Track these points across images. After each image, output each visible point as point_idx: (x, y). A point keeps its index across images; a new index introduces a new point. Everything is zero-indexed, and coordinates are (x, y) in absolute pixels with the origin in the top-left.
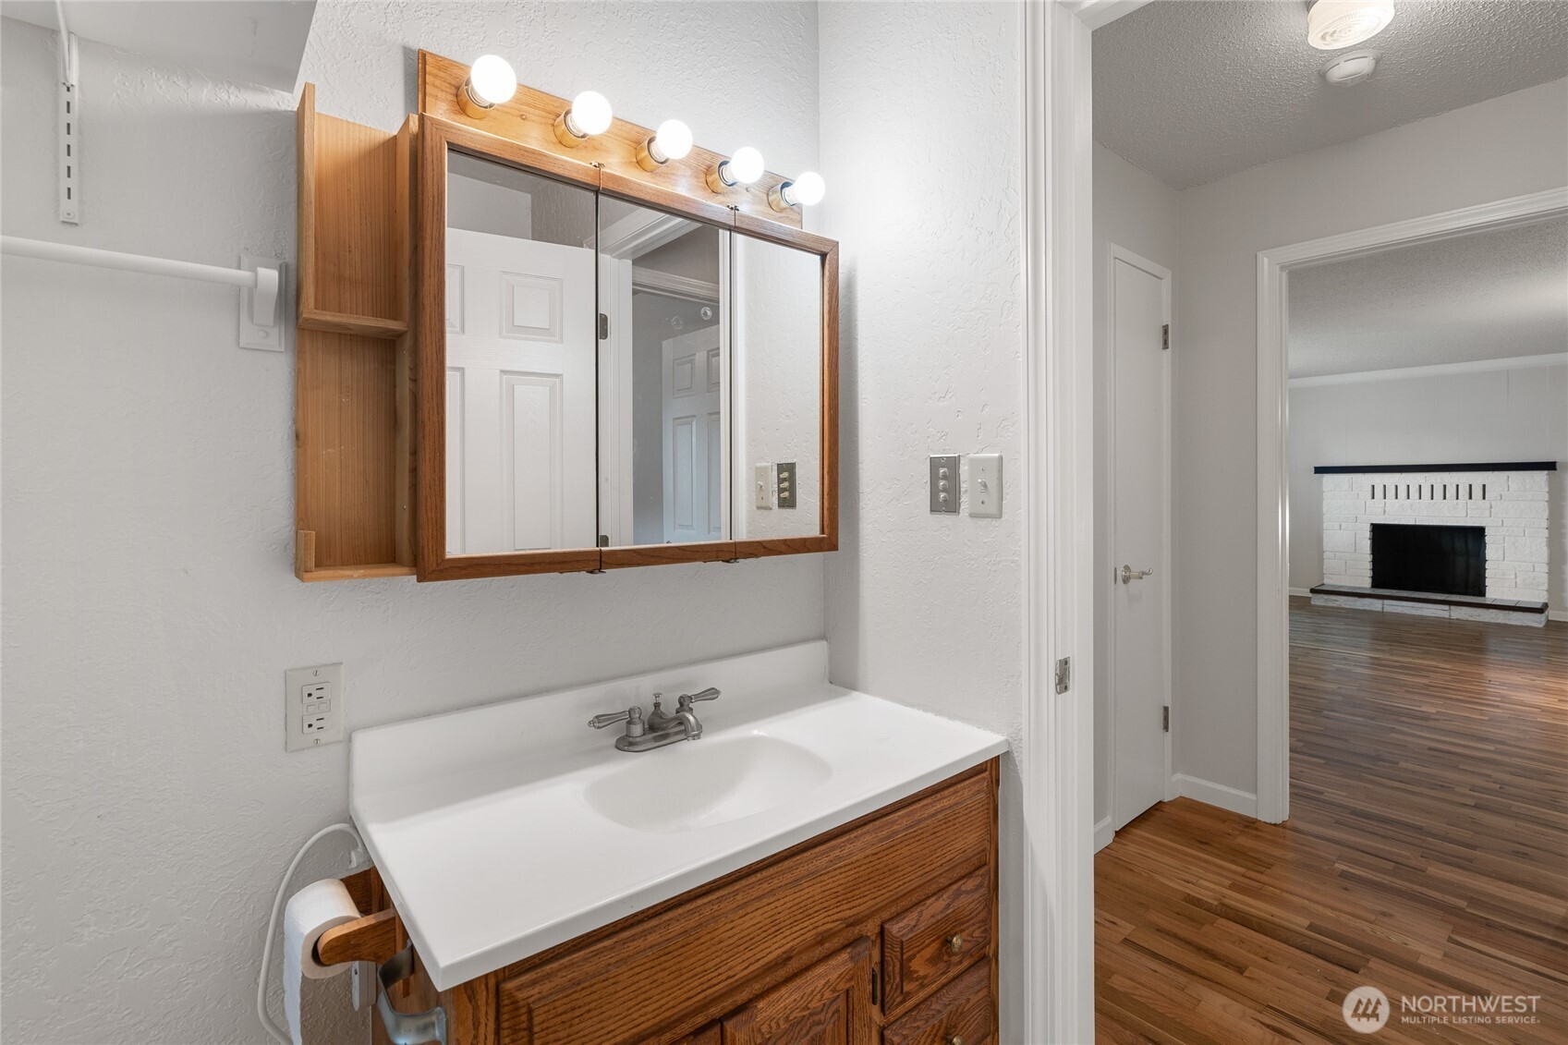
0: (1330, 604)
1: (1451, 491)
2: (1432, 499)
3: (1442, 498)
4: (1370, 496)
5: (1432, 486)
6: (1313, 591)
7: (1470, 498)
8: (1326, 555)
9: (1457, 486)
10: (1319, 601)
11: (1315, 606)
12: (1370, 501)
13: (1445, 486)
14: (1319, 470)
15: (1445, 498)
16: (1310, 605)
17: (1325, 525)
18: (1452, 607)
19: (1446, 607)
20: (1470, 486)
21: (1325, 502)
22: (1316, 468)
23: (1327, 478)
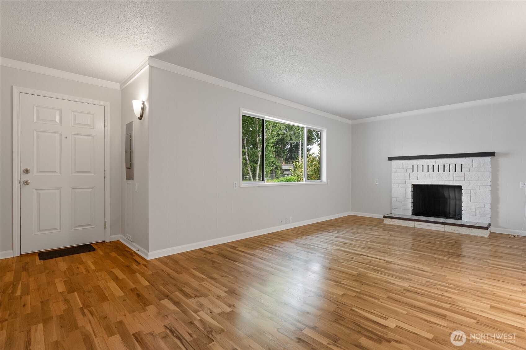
0: (391, 223)
1: (447, 168)
2: (439, 172)
3: (443, 171)
4: (411, 171)
5: (439, 165)
6: (385, 217)
7: (456, 171)
8: (393, 199)
9: (450, 165)
10: (387, 221)
11: (385, 224)
12: (411, 173)
13: (444, 165)
14: (390, 159)
15: (444, 171)
16: (383, 224)
17: (392, 185)
18: (445, 226)
19: (443, 226)
20: (456, 165)
21: (393, 174)
22: (389, 158)
23: (394, 162)
